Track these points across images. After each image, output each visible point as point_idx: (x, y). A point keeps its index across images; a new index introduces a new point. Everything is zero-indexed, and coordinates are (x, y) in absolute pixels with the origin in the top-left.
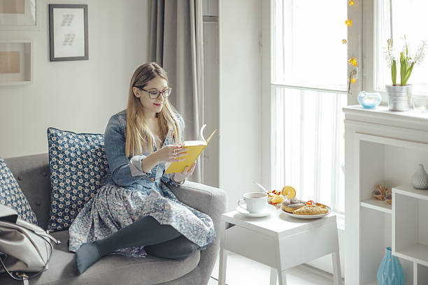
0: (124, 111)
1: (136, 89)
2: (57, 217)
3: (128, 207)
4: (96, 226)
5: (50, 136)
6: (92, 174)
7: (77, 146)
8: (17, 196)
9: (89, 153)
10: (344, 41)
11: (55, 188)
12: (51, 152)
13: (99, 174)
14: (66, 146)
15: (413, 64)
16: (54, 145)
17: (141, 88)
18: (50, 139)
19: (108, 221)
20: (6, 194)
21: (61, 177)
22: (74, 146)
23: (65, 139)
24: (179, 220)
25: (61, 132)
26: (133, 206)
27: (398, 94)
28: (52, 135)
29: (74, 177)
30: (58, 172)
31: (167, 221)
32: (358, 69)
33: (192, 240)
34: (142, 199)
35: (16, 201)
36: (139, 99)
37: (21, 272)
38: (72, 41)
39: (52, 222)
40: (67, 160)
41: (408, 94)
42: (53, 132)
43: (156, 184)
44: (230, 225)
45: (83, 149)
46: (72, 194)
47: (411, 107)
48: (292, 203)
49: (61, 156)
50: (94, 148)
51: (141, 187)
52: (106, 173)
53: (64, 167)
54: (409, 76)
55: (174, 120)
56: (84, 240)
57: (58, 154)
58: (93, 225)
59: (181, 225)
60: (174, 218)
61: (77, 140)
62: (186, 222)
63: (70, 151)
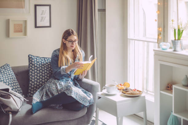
0: (59, 49)
1: (64, 40)
2: (31, 91)
3: (57, 88)
4: (44, 95)
5: (29, 58)
6: (46, 74)
7: (40, 63)
8: (14, 82)
9: (45, 66)
10: (156, 20)
11: (31, 79)
12: (29, 65)
13: (49, 74)
14: (36, 62)
15: (183, 31)
16: (31, 62)
17: (66, 39)
18: (29, 59)
19: (49, 93)
20: (9, 81)
21: (33, 75)
22: (39, 62)
23: (35, 60)
24: (75, 94)
25: (34, 56)
26: (59, 88)
27: (176, 44)
28: (30, 58)
29: (38, 75)
30: (32, 73)
31: (70, 94)
32: (162, 33)
33: (82, 103)
34: (63, 85)
35: (13, 84)
36: (65, 44)
37: (9, 111)
38: (44, 20)
39: (29, 93)
40: (36, 68)
41: (181, 44)
42: (30, 56)
43: (71, 79)
44: (100, 98)
45: (43, 64)
46: (37, 82)
47: (182, 50)
48: (126, 89)
49: (33, 66)
50: (47, 63)
51: (65, 80)
52: (51, 74)
53: (34, 71)
54: (181, 36)
55: (80, 53)
56: (38, 100)
57: (32, 65)
58: (43, 95)
59: (76, 96)
60: (73, 93)
61: (40, 60)
62: (79, 95)
63: (37, 64)
